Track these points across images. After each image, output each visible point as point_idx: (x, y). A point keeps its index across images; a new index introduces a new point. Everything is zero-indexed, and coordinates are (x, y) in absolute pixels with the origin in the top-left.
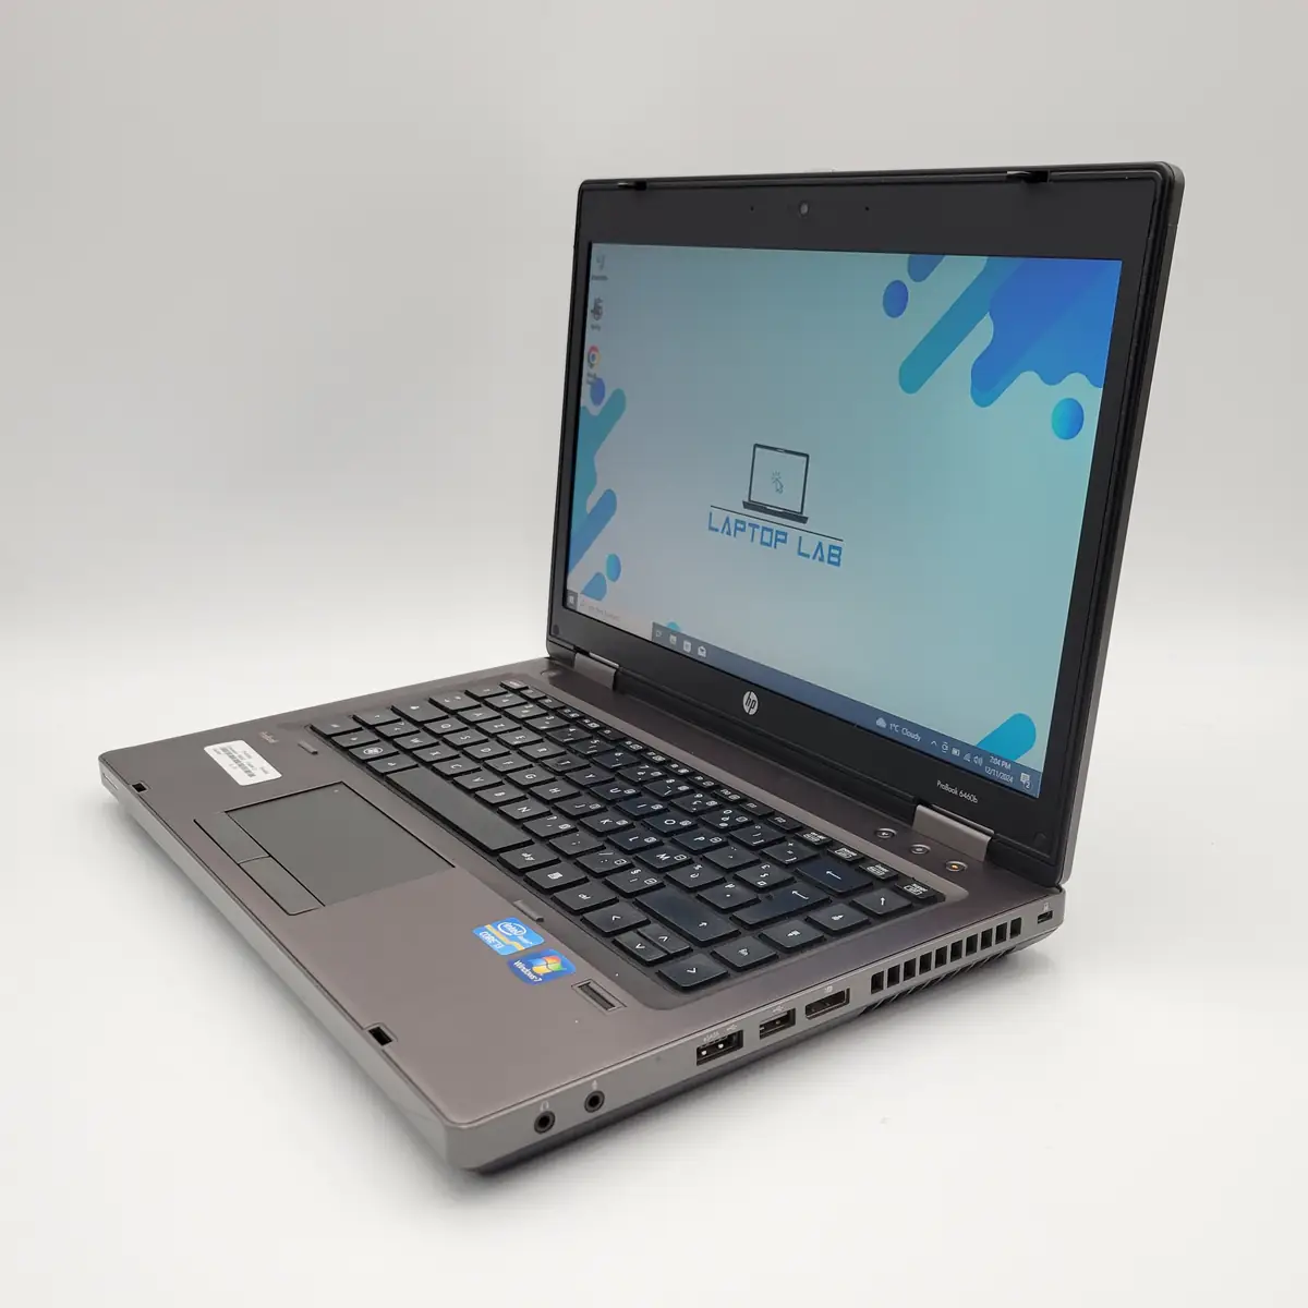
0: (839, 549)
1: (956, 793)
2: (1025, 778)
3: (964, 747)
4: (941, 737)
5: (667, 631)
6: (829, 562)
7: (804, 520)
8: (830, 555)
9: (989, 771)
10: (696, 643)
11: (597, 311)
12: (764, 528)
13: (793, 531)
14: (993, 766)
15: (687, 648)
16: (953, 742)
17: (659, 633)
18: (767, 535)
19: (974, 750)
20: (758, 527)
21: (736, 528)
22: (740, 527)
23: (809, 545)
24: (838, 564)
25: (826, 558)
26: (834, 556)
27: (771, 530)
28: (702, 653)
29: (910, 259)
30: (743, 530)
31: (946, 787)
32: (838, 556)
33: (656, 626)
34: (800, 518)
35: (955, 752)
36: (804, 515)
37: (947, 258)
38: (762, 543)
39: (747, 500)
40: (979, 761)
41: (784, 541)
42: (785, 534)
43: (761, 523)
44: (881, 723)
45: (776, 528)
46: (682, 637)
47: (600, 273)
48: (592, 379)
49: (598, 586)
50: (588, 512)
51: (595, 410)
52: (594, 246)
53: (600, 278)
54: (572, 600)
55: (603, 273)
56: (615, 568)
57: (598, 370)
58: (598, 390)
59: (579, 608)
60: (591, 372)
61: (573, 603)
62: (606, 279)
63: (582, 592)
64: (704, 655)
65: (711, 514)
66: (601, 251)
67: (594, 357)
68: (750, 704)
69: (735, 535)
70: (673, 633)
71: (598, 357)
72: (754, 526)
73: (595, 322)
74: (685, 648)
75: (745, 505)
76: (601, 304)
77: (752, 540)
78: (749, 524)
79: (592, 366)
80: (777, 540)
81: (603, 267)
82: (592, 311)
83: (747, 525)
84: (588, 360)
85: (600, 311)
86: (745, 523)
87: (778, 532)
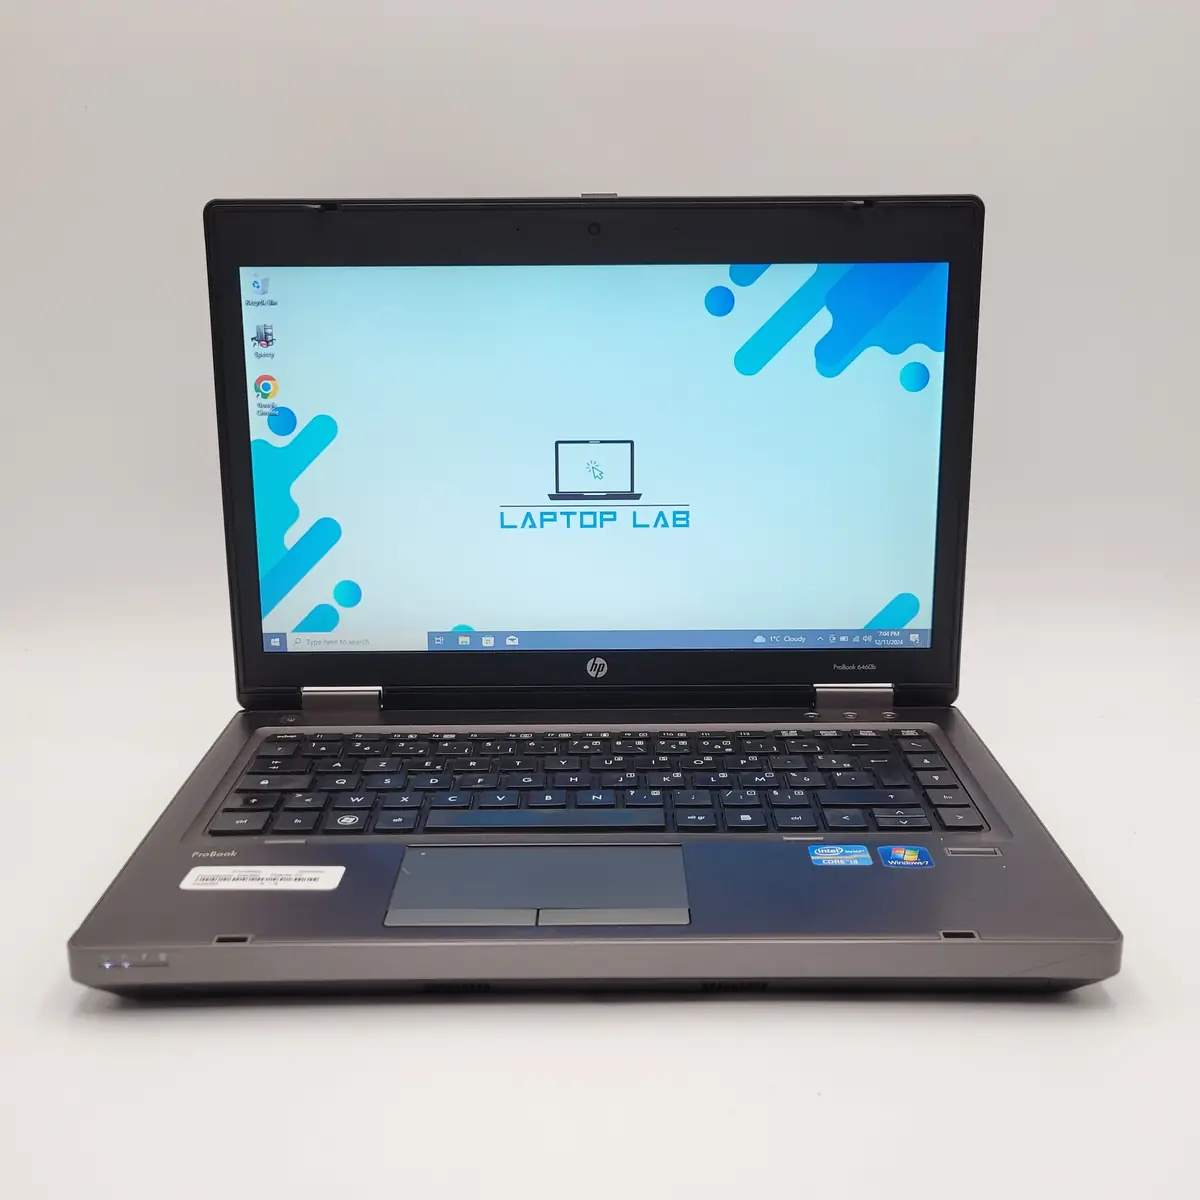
0: (687, 513)
2: (914, 638)
3: (851, 633)
4: (826, 633)
5: (452, 635)
6: (675, 525)
7: (638, 497)
8: (675, 519)
9: (879, 644)
10: (500, 636)
11: (264, 338)
12: (582, 514)
13: (623, 508)
14: (882, 638)
15: (488, 643)
16: (838, 633)
17: (440, 641)
18: (588, 520)
19: (861, 632)
20: (575, 513)
21: (542, 520)
22: (549, 517)
23: (648, 516)
24: (687, 525)
25: (670, 523)
26: (682, 519)
27: (594, 514)
28: (512, 643)
29: (731, 268)
30: (554, 520)
32: (686, 519)
33: (431, 636)
34: (632, 496)
35: (843, 639)
36: (636, 492)
37: (774, 267)
38: (582, 526)
39: (554, 493)
40: (868, 639)
41: (614, 519)
42: (614, 513)
43: (578, 510)
44: (760, 640)
45: (598, 510)
46: (476, 636)
47: (258, 298)
48: (267, 410)
49: (322, 618)
50: (289, 547)
51: (281, 441)
52: (243, 270)
53: (261, 303)
54: (275, 642)
55: (266, 298)
56: (351, 593)
57: (279, 400)
58: (283, 420)
59: (291, 648)
60: (265, 402)
61: (278, 644)
62: (276, 304)
63: (295, 631)
64: (516, 642)
65: (502, 513)
66: (255, 275)
67: (267, 387)
68: (596, 669)
69: (542, 526)
70: (465, 634)
71: (275, 386)
72: (568, 514)
73: (262, 350)
74: (484, 644)
75: (552, 497)
76: (269, 331)
77: (568, 526)
78: (562, 513)
79: (265, 396)
80: (602, 520)
81: (264, 293)
82: (252, 339)
83: (558, 514)
84: (257, 390)
85: (270, 338)
86: (554, 514)
87: (602, 513)
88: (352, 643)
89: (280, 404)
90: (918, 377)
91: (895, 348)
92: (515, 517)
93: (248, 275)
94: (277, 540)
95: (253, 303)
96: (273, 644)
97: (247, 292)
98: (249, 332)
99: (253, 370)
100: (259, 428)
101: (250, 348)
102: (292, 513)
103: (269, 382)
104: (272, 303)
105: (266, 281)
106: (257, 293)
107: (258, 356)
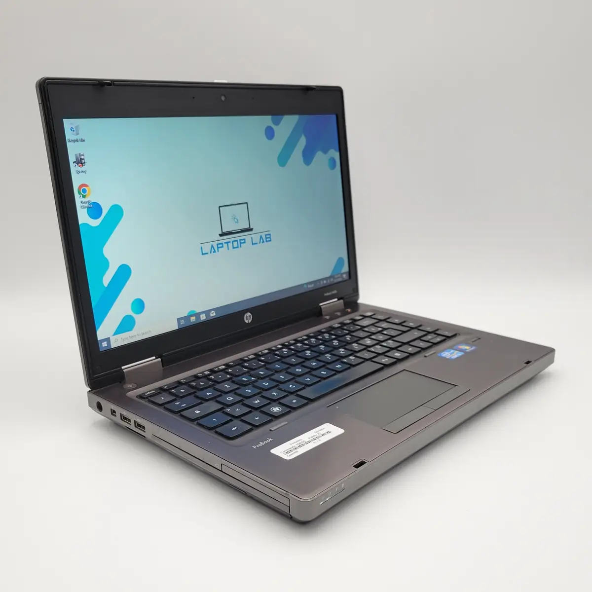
0: (270, 235)
1: (330, 294)
2: (344, 276)
3: (326, 279)
4: (319, 281)
5: (187, 318)
6: (267, 241)
7: (251, 230)
8: (266, 238)
9: (336, 281)
10: (207, 312)
11: (80, 162)
12: (233, 242)
13: (247, 236)
14: (336, 278)
15: (203, 317)
16: (323, 279)
17: (182, 322)
18: (235, 244)
19: (332, 277)
20: (229, 242)
21: (218, 248)
22: (220, 246)
23: (256, 239)
24: (271, 240)
25: (265, 240)
26: (268, 238)
27: (237, 241)
28: (213, 314)
29: (271, 118)
30: (222, 247)
31: (327, 294)
32: (270, 238)
33: (179, 320)
34: (250, 230)
35: (325, 282)
36: (251, 227)
37: (285, 117)
38: (234, 248)
39: (221, 233)
40: (332, 280)
41: (245, 242)
42: (244, 239)
43: (231, 240)
45: (238, 239)
46: (197, 315)
47: (74, 137)
48: (86, 205)
49: (127, 324)
50: (106, 285)
51: (95, 223)
52: (65, 120)
53: (76, 141)
54: (105, 344)
55: (78, 137)
56: (139, 305)
57: (92, 198)
58: (95, 210)
59: (114, 345)
60: (84, 200)
61: (106, 345)
62: (84, 141)
63: (114, 335)
64: (214, 314)
65: (202, 248)
66: (71, 124)
67: (84, 191)
68: (248, 318)
69: (218, 251)
70: (192, 316)
71: (89, 190)
72: (227, 243)
73: (80, 169)
74: (202, 319)
75: (221, 235)
76: (82, 157)
77: (228, 249)
78: (225, 243)
79: (84, 197)
80: (241, 243)
81: (77, 134)
82: (74, 162)
83: (224, 244)
84: (79, 193)
85: (83, 161)
86: (222, 244)
87: (240, 240)
88: (143, 334)
89: (93, 201)
90: (333, 163)
91: (325, 152)
92: (207, 248)
93: (68, 123)
94: (99, 283)
95: (72, 141)
96: (103, 346)
97: (69, 135)
98: (72, 159)
99: (77, 180)
100: (83, 217)
101: (74, 168)
102: (105, 264)
103: (85, 188)
104: (83, 141)
105: (77, 127)
106: (73, 134)
107: (78, 172)
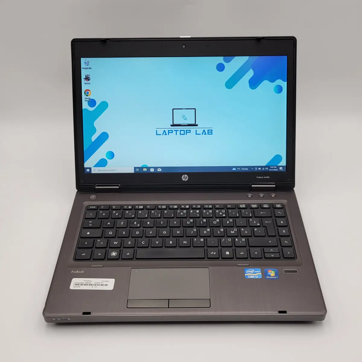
0: (212, 130)
1: (263, 178)
2: (281, 168)
3: (262, 167)
4: (254, 167)
5: (141, 168)
6: (208, 134)
7: (197, 125)
8: (208, 132)
9: (270, 170)
10: (156, 168)
11: (87, 78)
12: (180, 131)
13: (193, 129)
14: (271, 168)
15: (152, 170)
16: (258, 167)
17: (138, 170)
18: (182, 132)
19: (265, 167)
20: (178, 130)
21: (169, 133)
22: (170, 132)
23: (200, 131)
24: (212, 134)
26: (210, 132)
27: (184, 130)
28: (159, 170)
29: (224, 58)
30: (172, 132)
31: (260, 177)
32: (211, 132)
33: (135, 168)
34: (195, 125)
35: (259, 169)
36: (196, 124)
38: (181, 134)
39: (172, 124)
40: (267, 169)
41: (190, 132)
42: (190, 130)
44: (234, 169)
46: (149, 168)
47: (86, 67)
48: (87, 100)
49: (102, 163)
50: (93, 141)
51: (91, 109)
52: (82, 59)
53: (87, 68)
54: (88, 170)
55: (88, 67)
56: (111, 155)
57: (91, 97)
58: (92, 103)
59: (93, 172)
60: (87, 97)
61: (89, 171)
62: (91, 68)
63: (94, 167)
64: (161, 170)
65: (157, 131)
66: (86, 60)
67: (88, 93)
68: (185, 178)
69: (168, 134)
70: (145, 168)
71: (90, 93)
72: (176, 131)
73: (86, 82)
74: (151, 171)
75: (171, 126)
76: (89, 76)
77: (176, 134)
78: (174, 130)
79: (87, 96)
80: (187, 132)
81: (88, 65)
82: (84, 79)
83: (173, 131)
84: (85, 94)
85: (89, 78)
86: (172, 131)
87: (186, 130)
88: (111, 170)
90: (279, 89)
91: (272, 81)
92: (160, 132)
93: (83, 60)
94: (89, 139)
95: (85, 68)
96: (87, 171)
97: (83, 65)
98: (83, 77)
99: (84, 87)
100: (85, 105)
101: (83, 81)
102: (94, 130)
103: (88, 91)
104: (90, 68)
105: (88, 62)
106: (85, 65)
107: (86, 84)
